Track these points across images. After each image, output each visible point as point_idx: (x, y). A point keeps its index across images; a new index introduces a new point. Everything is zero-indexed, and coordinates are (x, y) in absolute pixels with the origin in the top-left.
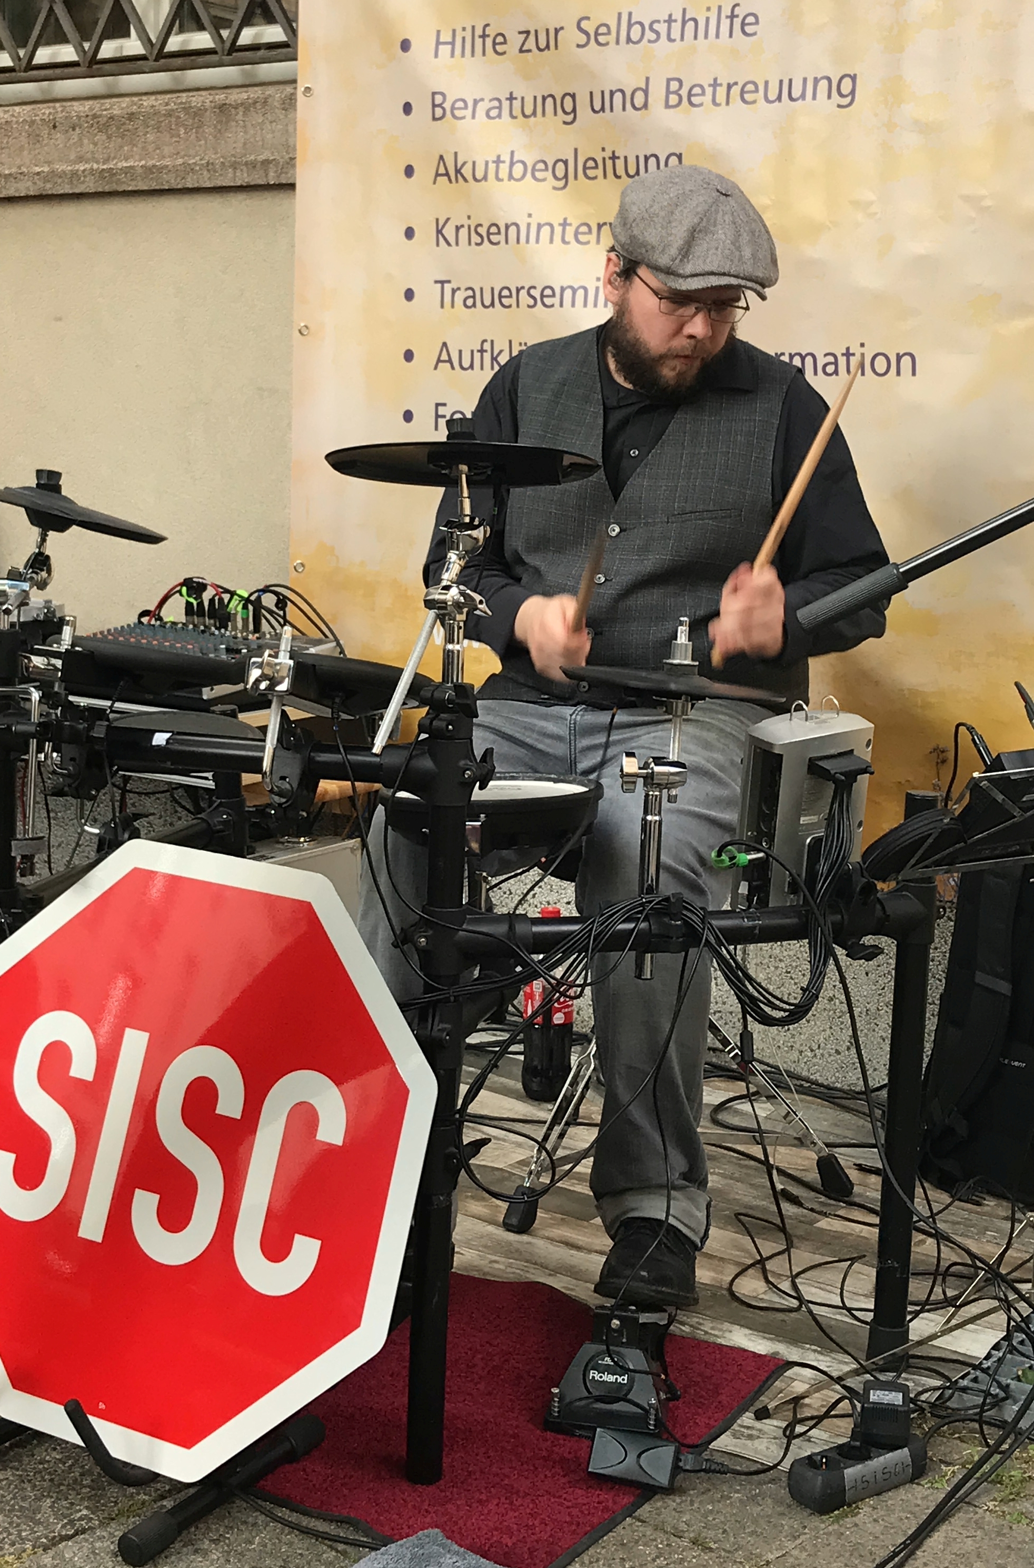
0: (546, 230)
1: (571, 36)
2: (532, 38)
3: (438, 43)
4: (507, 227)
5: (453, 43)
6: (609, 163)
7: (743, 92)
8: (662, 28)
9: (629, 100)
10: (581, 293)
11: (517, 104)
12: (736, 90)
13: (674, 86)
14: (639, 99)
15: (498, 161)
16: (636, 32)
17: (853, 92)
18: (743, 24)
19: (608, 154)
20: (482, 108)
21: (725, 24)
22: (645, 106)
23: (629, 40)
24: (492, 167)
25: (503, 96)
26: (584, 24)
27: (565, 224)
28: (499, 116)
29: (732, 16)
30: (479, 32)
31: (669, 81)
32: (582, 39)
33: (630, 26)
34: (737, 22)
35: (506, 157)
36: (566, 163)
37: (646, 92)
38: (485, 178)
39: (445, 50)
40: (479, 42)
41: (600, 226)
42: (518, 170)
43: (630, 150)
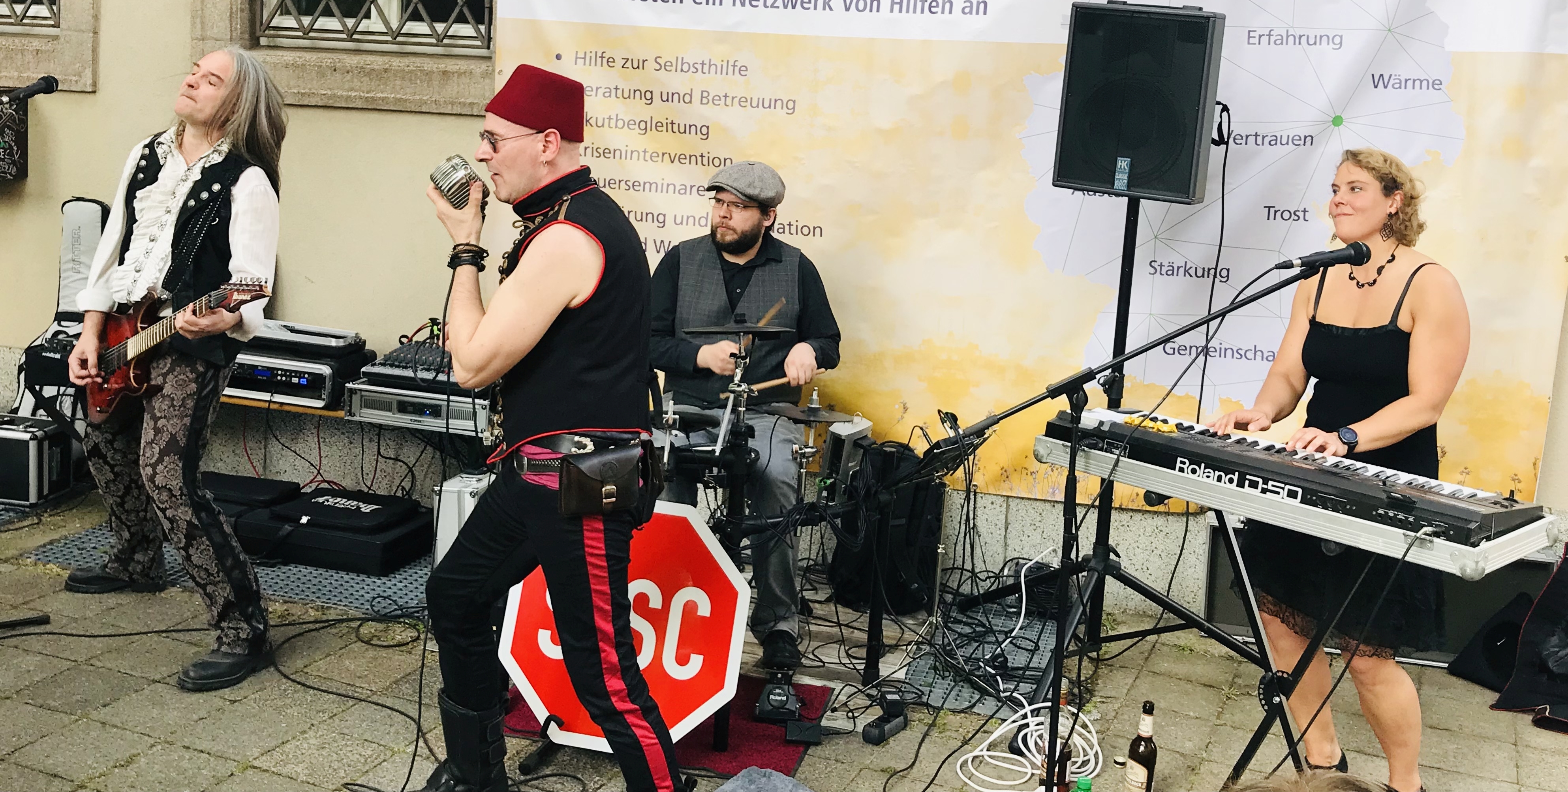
0: (635, 154)
1: (651, 65)
2: (629, 62)
3: (577, 58)
4: (615, 151)
5: (585, 58)
6: (670, 126)
7: (740, 101)
8: (699, 67)
9: (682, 99)
10: (654, 186)
11: (619, 92)
12: (736, 100)
13: (705, 94)
14: (687, 98)
15: (610, 118)
16: (685, 68)
17: (794, 108)
18: (740, 70)
19: (669, 121)
20: (601, 91)
21: (731, 69)
22: (690, 102)
23: (682, 70)
24: (607, 121)
25: (613, 87)
26: (658, 60)
27: (645, 152)
28: (610, 96)
29: (734, 66)
30: (599, 54)
31: (702, 92)
32: (658, 67)
33: (682, 64)
34: (737, 69)
35: (614, 117)
36: (646, 122)
37: (691, 96)
38: (603, 126)
39: (580, 61)
40: (599, 60)
41: (663, 154)
42: (620, 124)
43: (682, 121)
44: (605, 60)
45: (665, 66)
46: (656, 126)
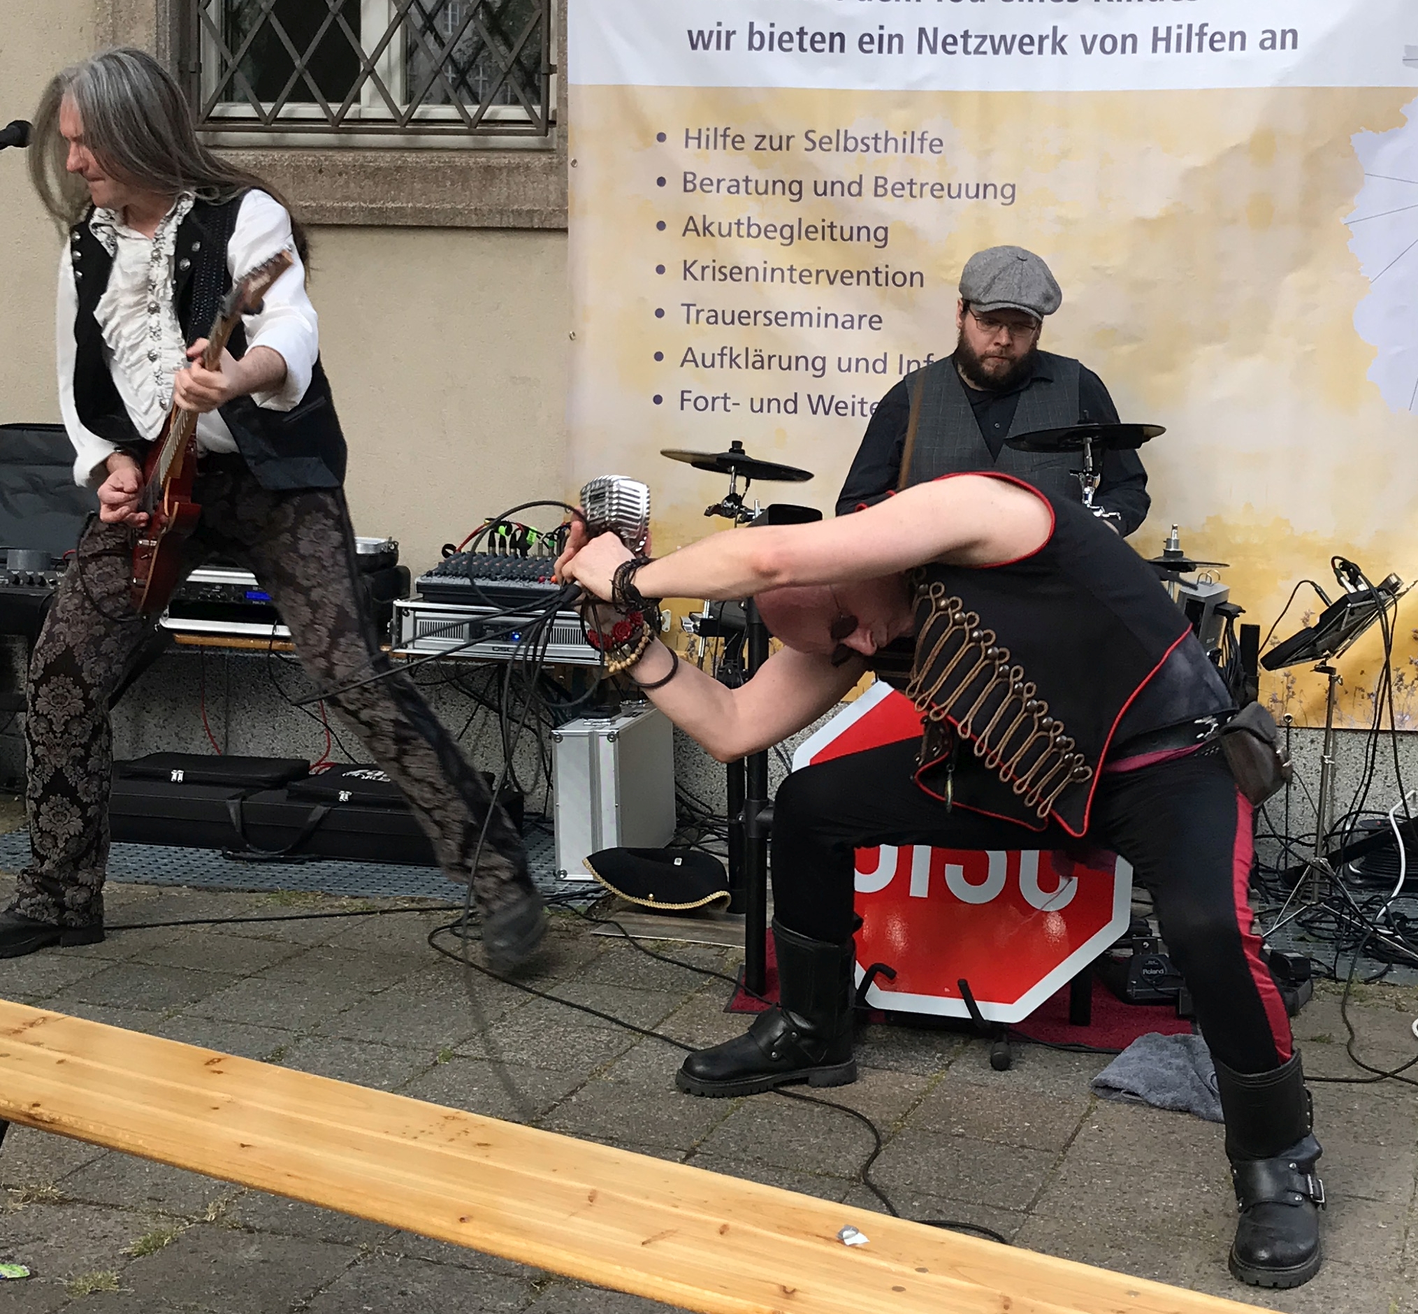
0: (778, 274)
1: (800, 143)
2: (767, 141)
3: (687, 137)
4: (748, 269)
5: (699, 139)
6: (828, 231)
7: (932, 190)
8: (871, 143)
9: (846, 189)
10: (807, 317)
11: (752, 185)
12: (927, 189)
13: (881, 182)
14: (855, 189)
15: (739, 223)
16: (851, 144)
17: (1013, 196)
18: (931, 145)
19: (827, 223)
20: (724, 186)
21: (917, 144)
22: (860, 194)
23: (846, 149)
25: (741, 178)
26: (810, 135)
27: (792, 269)
28: (738, 192)
29: (923, 139)
30: (720, 132)
31: (877, 178)
32: (810, 145)
33: (846, 139)
34: (926, 144)
35: (744, 221)
36: (792, 227)
37: (860, 184)
39: (693, 143)
40: (721, 139)
41: (818, 272)
42: (754, 231)
43: (846, 222)
44: (729, 140)
45: (821, 143)
46: (807, 232)
